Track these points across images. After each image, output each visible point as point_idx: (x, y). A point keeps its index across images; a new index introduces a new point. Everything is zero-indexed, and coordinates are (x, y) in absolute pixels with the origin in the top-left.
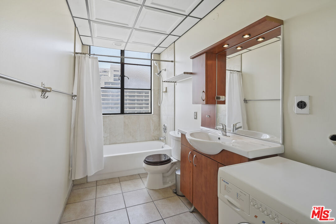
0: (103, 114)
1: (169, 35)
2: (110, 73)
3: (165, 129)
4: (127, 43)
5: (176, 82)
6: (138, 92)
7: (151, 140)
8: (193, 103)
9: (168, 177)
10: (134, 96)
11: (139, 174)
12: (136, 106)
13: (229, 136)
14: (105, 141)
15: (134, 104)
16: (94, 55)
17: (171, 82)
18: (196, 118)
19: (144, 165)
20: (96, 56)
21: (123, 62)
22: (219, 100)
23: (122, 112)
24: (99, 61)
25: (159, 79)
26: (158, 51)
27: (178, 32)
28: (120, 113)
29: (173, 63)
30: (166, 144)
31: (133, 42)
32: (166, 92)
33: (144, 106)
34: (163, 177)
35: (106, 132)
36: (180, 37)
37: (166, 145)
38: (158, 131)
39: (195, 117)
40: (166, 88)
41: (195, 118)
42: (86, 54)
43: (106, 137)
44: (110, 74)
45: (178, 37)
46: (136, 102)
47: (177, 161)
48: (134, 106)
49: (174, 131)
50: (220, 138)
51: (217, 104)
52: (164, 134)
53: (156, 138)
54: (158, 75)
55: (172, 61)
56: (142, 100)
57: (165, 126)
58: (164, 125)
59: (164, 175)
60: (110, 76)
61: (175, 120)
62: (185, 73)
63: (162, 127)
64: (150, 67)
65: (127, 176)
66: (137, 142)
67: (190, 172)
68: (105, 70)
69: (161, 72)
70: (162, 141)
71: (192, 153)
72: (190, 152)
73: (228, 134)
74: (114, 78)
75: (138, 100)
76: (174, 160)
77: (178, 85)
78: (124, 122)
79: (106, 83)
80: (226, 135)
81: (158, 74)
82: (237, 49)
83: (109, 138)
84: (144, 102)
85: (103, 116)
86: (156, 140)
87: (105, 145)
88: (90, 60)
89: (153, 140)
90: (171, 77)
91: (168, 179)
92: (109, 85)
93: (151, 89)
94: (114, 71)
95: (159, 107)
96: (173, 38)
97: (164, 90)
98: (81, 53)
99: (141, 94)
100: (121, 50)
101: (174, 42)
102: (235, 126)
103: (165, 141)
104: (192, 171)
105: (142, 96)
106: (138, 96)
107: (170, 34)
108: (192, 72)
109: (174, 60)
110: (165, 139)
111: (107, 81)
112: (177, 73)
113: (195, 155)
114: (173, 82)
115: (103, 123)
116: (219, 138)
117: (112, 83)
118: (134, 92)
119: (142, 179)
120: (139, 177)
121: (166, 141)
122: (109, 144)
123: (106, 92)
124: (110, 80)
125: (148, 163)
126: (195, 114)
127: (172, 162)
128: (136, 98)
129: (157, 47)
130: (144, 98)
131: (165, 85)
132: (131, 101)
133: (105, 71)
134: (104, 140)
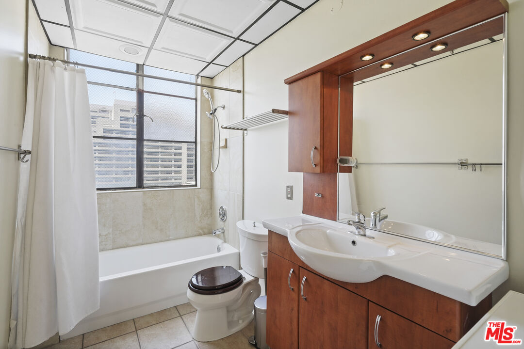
0: (98, 189)
1: (236, 39)
2: (113, 113)
3: (224, 215)
4: (150, 49)
5: (246, 130)
6: (163, 147)
7: (196, 236)
8: (290, 171)
9: (235, 310)
10: (156, 154)
11: (176, 307)
12: (160, 169)
13: (374, 238)
14: (104, 243)
15: (157, 166)
16: (77, 64)
17: (238, 129)
18: (290, 198)
19: (190, 294)
20: (80, 67)
21: (140, 87)
22: (346, 165)
23: (140, 185)
24: (89, 83)
25: (212, 124)
26: (210, 71)
27: (253, 35)
28: (135, 186)
29: (241, 94)
30: (225, 242)
31: (163, 48)
32: (226, 148)
33: (173, 169)
34: (228, 311)
35: (105, 226)
36: (256, 45)
37: (225, 245)
38: (208, 218)
39: (289, 195)
40: (226, 140)
41: (288, 198)
42: (57, 59)
43: (106, 236)
44: (113, 116)
45: (254, 46)
46: (160, 163)
47: (253, 278)
48: (156, 169)
49: (242, 221)
50: (357, 242)
51: (340, 172)
52: (220, 224)
53: (206, 231)
54: (211, 116)
55: (239, 91)
56: (170, 160)
57: (223, 209)
58: (222, 207)
59: (229, 309)
60: (113, 119)
61: (243, 199)
62: (274, 111)
63: (217, 211)
64: (195, 101)
65: (151, 315)
66: (170, 240)
67: (292, 310)
68: (104, 108)
69: (216, 110)
70: (218, 236)
71: (297, 272)
72: (292, 270)
73: (368, 232)
74: (122, 122)
75: (163, 160)
76: (248, 278)
77: (250, 136)
78: (144, 205)
79: (105, 131)
80: (365, 235)
81: (211, 114)
82: (383, 67)
83: (111, 236)
84: (173, 163)
85: (97, 193)
86: (205, 234)
87: (102, 250)
88: (67, 74)
89: (200, 235)
90: (237, 120)
91: (236, 316)
92: (112, 133)
93: (196, 142)
94: (121, 110)
95: (212, 175)
96: (244, 47)
97: (222, 144)
98: (43, 58)
99: (168, 151)
100: (138, 65)
101: (243, 56)
102: (378, 215)
103: (224, 236)
104: (296, 309)
105: (170, 154)
106: (162, 153)
107: (238, 38)
108: (287, 110)
109: (242, 89)
110: (223, 233)
111: (107, 127)
112: (249, 114)
113: (304, 278)
114: (241, 129)
115: (99, 208)
116: (354, 243)
117: (117, 132)
118: (157, 147)
119: (183, 317)
120: (178, 315)
121: (226, 237)
122: (113, 249)
123: (105, 145)
124: (113, 126)
125: (196, 289)
126: (289, 190)
127: (245, 282)
128: (160, 156)
129: (210, 64)
130: (173, 157)
131: (225, 134)
132: (151, 161)
133: (105, 110)
134: (100, 243)
